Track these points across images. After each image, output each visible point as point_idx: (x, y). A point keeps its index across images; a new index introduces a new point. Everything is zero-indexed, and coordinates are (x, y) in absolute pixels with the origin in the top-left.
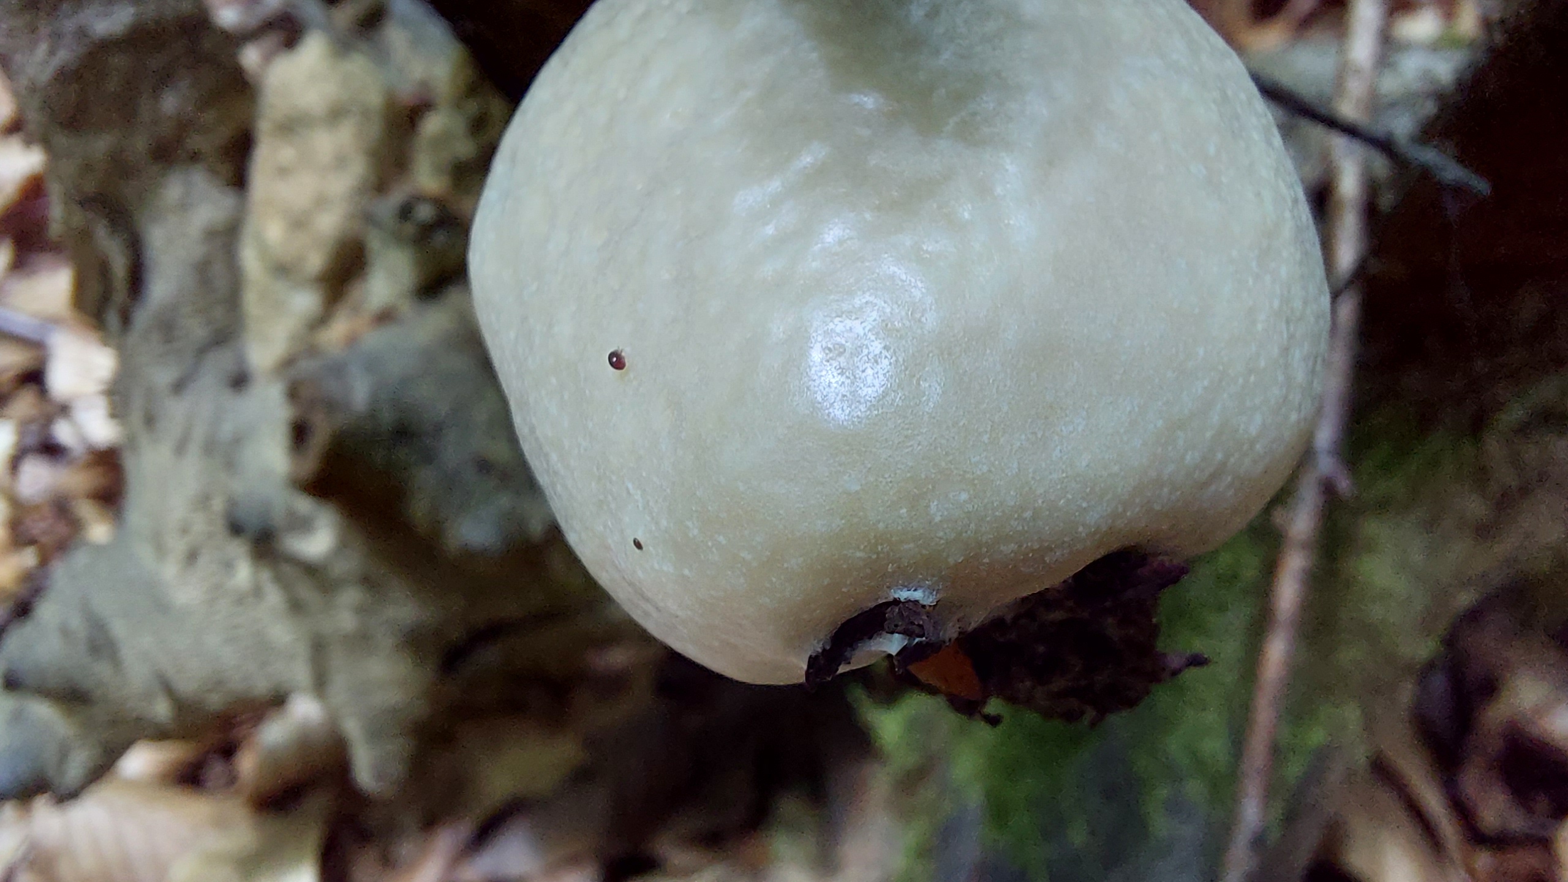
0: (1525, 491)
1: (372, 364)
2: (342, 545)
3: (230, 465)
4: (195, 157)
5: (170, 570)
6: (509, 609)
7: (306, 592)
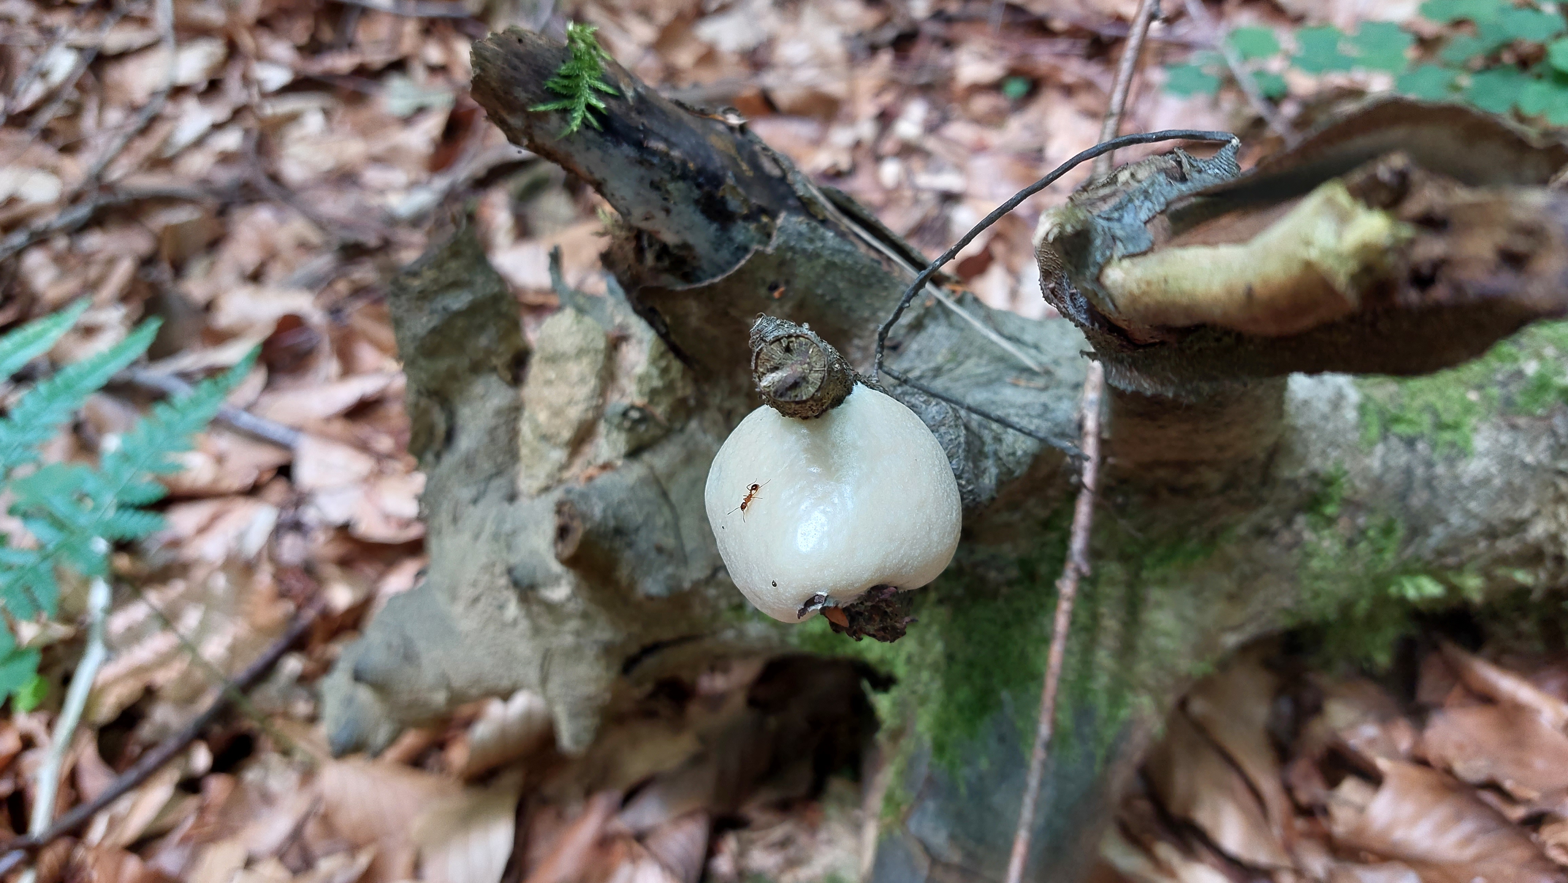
0: (1256, 575)
1: (603, 494)
2: (574, 595)
3: (509, 547)
4: (494, 369)
5: (458, 608)
6: (666, 634)
7: (545, 622)
